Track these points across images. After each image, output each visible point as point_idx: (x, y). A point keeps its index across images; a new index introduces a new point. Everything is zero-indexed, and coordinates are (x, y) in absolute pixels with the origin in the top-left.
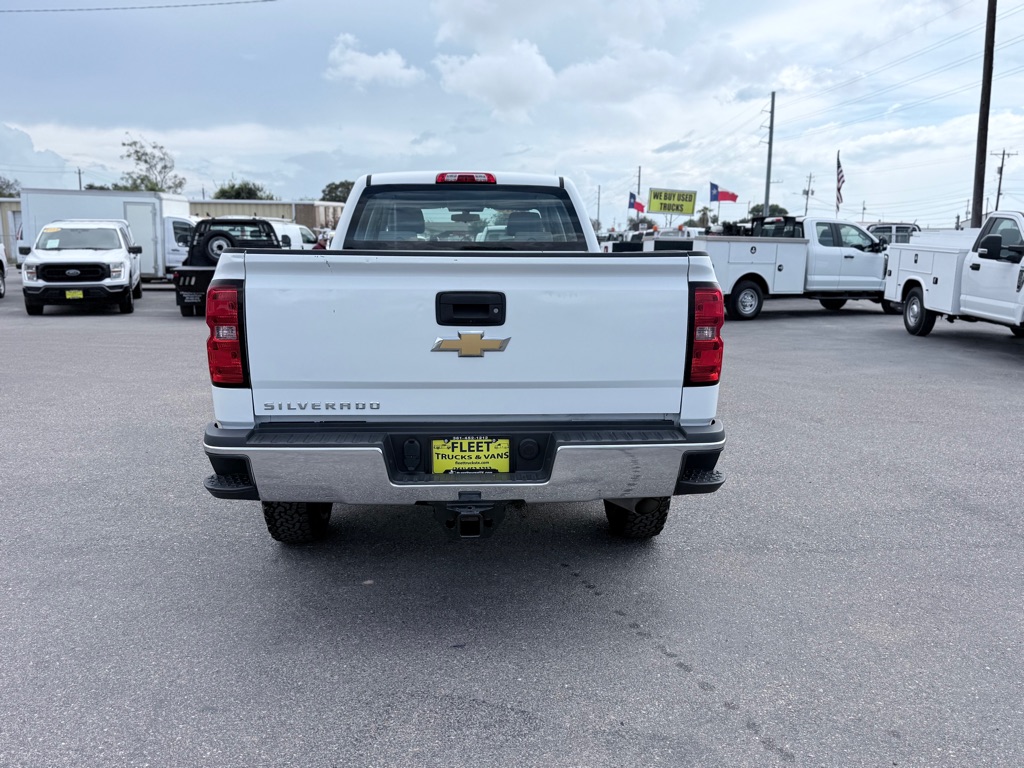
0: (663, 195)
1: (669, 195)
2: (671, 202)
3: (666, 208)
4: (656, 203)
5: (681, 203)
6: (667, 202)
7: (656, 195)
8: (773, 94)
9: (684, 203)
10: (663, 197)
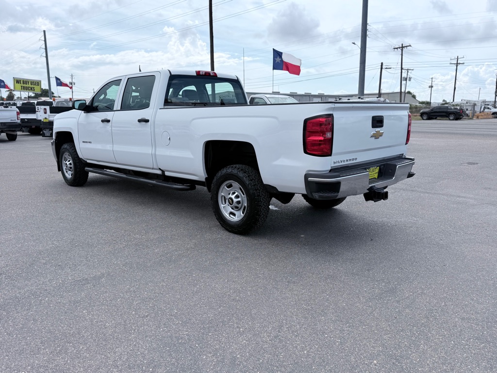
0: (22, 81)
1: (25, 82)
2: (27, 86)
3: (25, 89)
4: (19, 86)
5: (33, 86)
6: (25, 85)
7: (18, 81)
8: (44, 31)
9: (35, 86)
10: (22, 83)
